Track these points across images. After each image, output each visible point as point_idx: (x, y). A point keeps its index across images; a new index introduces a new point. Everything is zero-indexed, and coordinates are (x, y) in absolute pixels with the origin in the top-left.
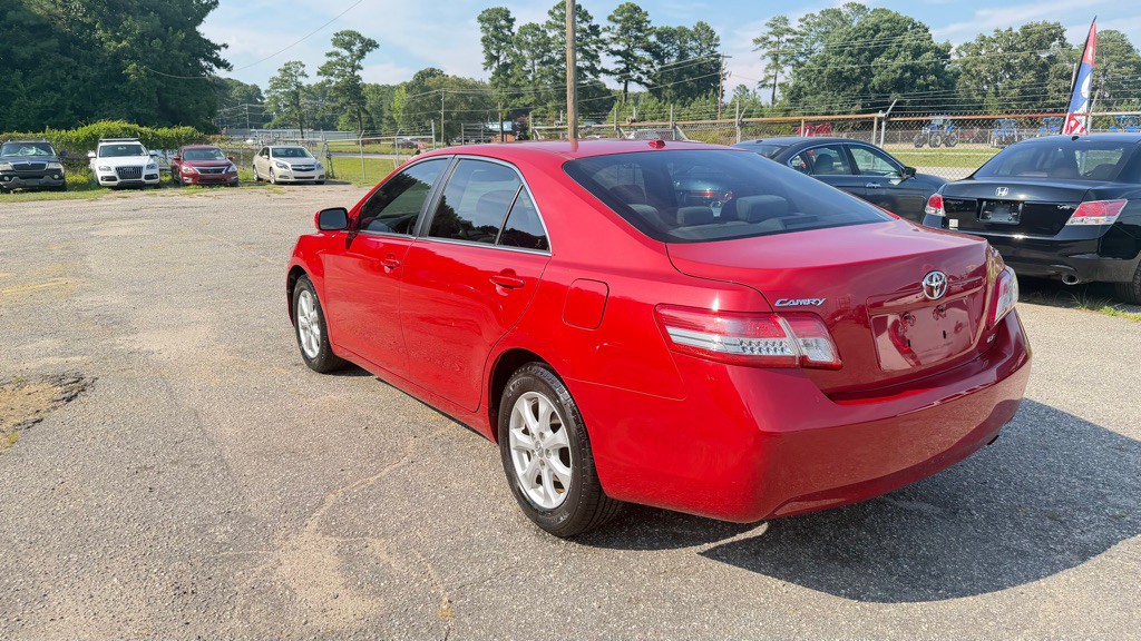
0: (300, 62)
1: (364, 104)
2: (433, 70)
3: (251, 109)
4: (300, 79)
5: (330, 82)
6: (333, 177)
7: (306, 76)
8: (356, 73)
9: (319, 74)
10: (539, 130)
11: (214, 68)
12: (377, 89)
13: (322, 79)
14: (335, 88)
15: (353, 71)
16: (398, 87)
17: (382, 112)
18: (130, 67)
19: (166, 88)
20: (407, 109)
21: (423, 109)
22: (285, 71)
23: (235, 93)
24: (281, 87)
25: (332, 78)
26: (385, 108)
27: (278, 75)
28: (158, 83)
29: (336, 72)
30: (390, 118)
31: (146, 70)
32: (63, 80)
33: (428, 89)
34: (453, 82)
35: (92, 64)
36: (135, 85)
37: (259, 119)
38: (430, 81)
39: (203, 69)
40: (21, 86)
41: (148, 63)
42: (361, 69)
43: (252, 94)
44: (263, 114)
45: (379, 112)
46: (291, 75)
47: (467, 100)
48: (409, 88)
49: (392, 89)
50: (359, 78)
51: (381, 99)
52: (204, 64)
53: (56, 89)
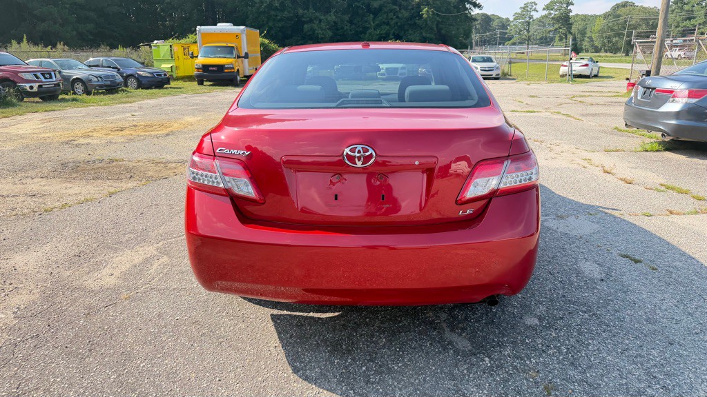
0: (534, 2)
1: (571, 28)
2: (627, 2)
3: (501, 33)
4: (532, 13)
5: (550, 14)
6: (510, 75)
7: (537, 11)
8: (569, 8)
9: (544, 9)
10: (638, 42)
11: (473, 8)
12: (585, 18)
13: (546, 12)
14: (553, 18)
15: (567, 7)
16: (600, 16)
17: (585, 33)
18: (425, 10)
19: (442, 21)
20: (602, 31)
21: (612, 30)
22: (524, 8)
23: (495, 24)
24: (519, 19)
25: (552, 12)
26: (588, 31)
27: (519, 11)
28: (438, 18)
29: (556, 7)
30: (590, 38)
31: (432, 12)
32: (392, 19)
33: (619, 16)
34: (640, 10)
35: (406, 9)
36: (426, 20)
37: (504, 40)
38: (622, 11)
39: (467, 9)
40: (372, 23)
41: (434, 7)
42: (573, 5)
43: (504, 24)
44: (506, 36)
45: (583, 33)
46: (528, 11)
47: (648, 23)
48: (606, 16)
49: (596, 16)
50: (570, 11)
51: (586, 24)
52: (468, 6)
53: (388, 24)
